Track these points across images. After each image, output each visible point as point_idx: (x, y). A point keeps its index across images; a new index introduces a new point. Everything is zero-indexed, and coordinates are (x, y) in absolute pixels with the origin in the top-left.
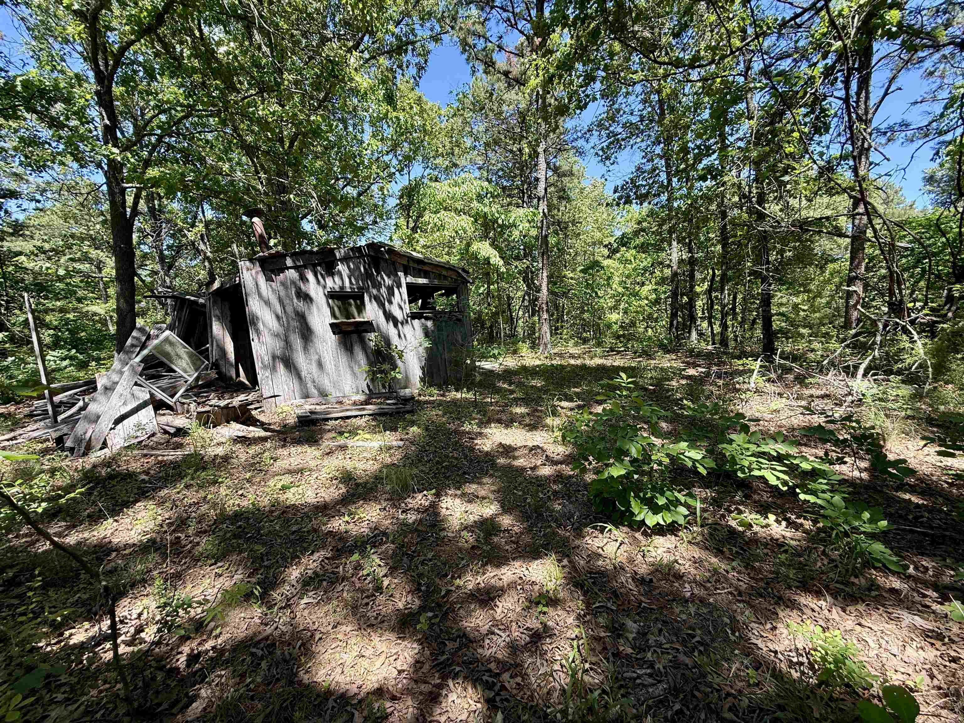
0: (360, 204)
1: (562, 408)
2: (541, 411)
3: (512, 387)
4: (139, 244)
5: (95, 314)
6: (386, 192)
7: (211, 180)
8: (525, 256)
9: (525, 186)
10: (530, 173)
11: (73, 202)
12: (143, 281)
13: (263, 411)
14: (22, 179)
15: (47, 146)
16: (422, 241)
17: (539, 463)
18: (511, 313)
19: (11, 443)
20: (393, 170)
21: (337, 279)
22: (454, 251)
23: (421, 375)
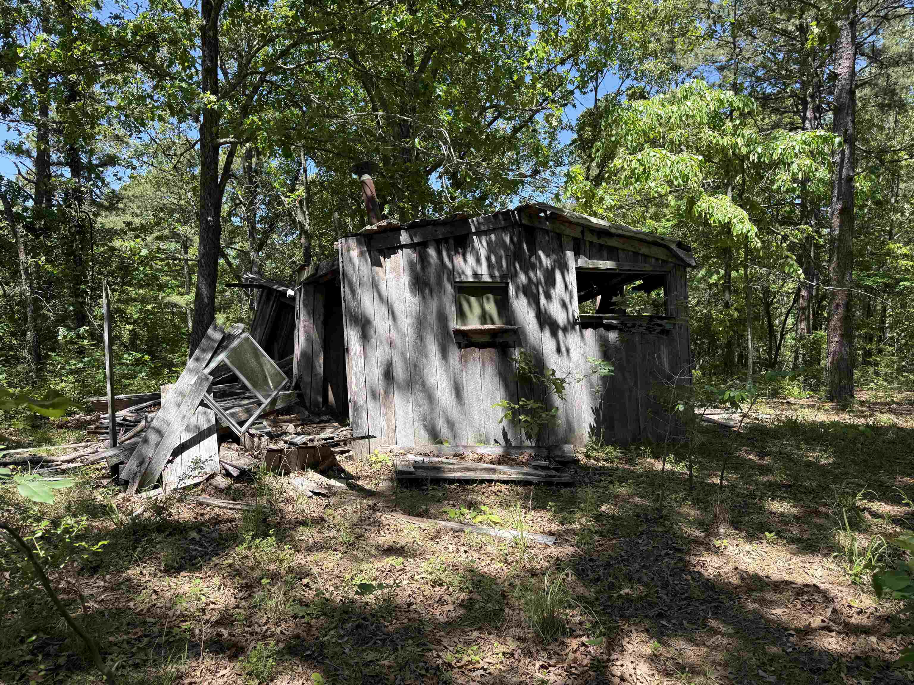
0: (513, 147)
1: (875, 515)
2: (827, 515)
3: (767, 460)
4: (230, 214)
5: (175, 305)
6: (555, 124)
7: (315, 125)
8: (805, 216)
9: (810, 91)
10: (820, 66)
11: (168, 166)
12: (229, 264)
13: (351, 458)
14: (123, 142)
15: (148, 100)
16: (609, 200)
17: (817, 622)
18: (770, 321)
19: (71, 465)
20: (570, 87)
21: (471, 259)
22: (666, 211)
23: (592, 422)
